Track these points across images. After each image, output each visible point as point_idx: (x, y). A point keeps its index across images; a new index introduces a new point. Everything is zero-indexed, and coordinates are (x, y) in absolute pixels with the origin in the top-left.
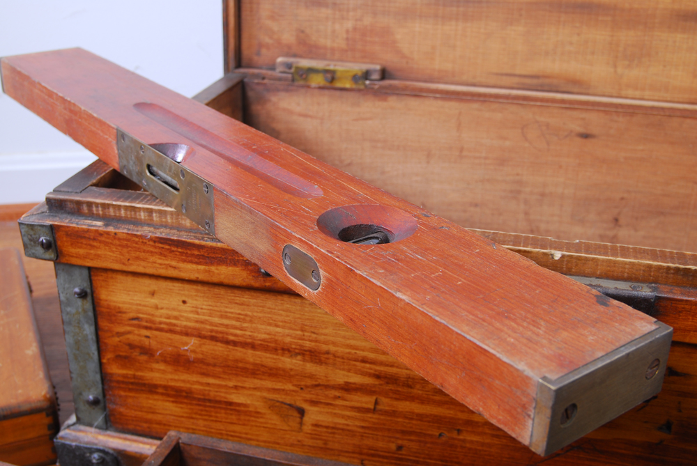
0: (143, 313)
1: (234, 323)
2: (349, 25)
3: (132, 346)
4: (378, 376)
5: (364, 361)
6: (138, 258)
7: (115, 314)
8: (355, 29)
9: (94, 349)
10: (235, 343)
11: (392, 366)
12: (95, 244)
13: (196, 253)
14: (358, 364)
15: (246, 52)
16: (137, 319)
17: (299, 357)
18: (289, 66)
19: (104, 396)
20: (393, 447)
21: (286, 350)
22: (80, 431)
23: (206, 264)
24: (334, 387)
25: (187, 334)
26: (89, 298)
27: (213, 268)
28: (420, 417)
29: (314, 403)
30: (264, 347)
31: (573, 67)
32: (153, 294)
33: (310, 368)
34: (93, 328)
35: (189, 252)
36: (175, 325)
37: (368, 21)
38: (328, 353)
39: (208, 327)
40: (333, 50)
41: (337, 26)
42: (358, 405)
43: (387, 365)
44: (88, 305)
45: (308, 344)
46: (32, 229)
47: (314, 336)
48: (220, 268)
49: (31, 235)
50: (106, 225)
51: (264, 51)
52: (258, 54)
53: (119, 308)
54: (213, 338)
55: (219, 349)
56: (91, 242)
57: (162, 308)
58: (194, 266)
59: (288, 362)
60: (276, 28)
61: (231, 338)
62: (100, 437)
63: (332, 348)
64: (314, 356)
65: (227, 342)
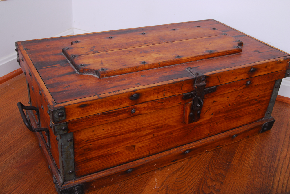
0: (90, 138)
1: (118, 130)
3: (85, 150)
4: (154, 128)
5: (151, 126)
6: (95, 122)
9: (72, 156)
10: (117, 135)
11: (158, 124)
12: (81, 123)
13: (114, 114)
14: (150, 127)
16: (88, 140)
17: (135, 132)
19: (75, 168)
20: (157, 145)
21: (132, 131)
23: (116, 116)
24: (143, 136)
25: (103, 139)
27: (118, 117)
28: (164, 134)
29: (138, 142)
30: (126, 133)
32: (93, 131)
33: (138, 133)
34: (73, 149)
35: (111, 114)
36: (100, 137)
38: (142, 127)
39: (110, 134)
42: (149, 138)
43: (157, 125)
44: (72, 143)
45: (138, 127)
46: (60, 126)
47: (139, 124)
48: (120, 116)
49: (59, 128)
53: (82, 139)
54: (111, 137)
55: (113, 139)
56: (80, 123)
57: (96, 134)
58: (113, 118)
59: (132, 134)
61: (116, 134)
62: (75, 182)
63: (144, 126)
64: (139, 130)
65: (115, 136)
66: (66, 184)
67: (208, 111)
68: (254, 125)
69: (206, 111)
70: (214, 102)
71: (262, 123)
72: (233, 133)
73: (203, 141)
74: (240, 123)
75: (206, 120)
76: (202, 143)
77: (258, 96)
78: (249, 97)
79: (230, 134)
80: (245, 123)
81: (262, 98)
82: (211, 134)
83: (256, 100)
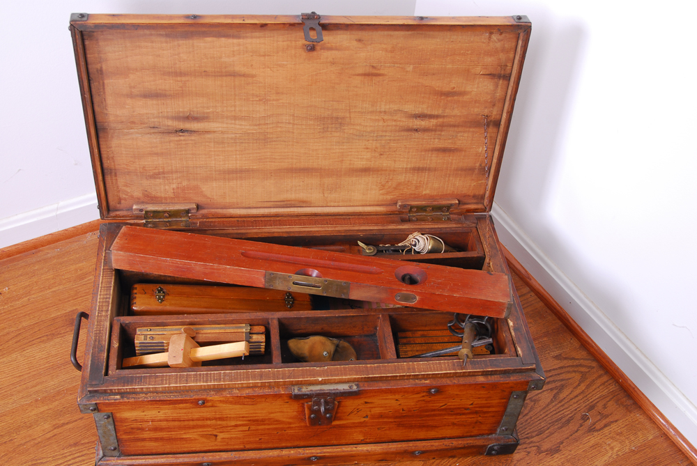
0: (138, 418)
2: (174, 186)
3: (132, 428)
4: (249, 421)
5: (243, 417)
7: (123, 420)
8: (178, 188)
9: (113, 432)
10: (184, 421)
12: (118, 406)
14: (240, 418)
15: (112, 203)
16: (136, 420)
17: (214, 420)
18: (141, 210)
19: (118, 446)
20: (258, 439)
21: (207, 419)
22: (108, 460)
24: (230, 426)
25: (161, 421)
26: (111, 418)
28: (268, 429)
29: (221, 432)
30: (198, 420)
31: (302, 196)
33: (219, 422)
34: (113, 426)
36: (155, 419)
37: (185, 183)
38: (227, 417)
39: (171, 418)
40: (166, 198)
41: (167, 187)
42: (242, 430)
43: (253, 417)
44: (111, 419)
45: (218, 416)
47: (221, 413)
49: (85, 407)
50: (122, 397)
51: (123, 202)
52: (120, 203)
53: (126, 418)
54: (173, 421)
55: (177, 423)
57: (148, 415)
59: (209, 422)
60: (129, 191)
61: (182, 419)
62: (119, 461)
63: (229, 416)
64: (221, 419)
65: (181, 421)
66: (104, 461)
67: (356, 412)
68: (465, 442)
69: (352, 412)
70: (366, 403)
71: (485, 443)
72: (413, 448)
73: (349, 449)
74: (432, 434)
75: (354, 423)
76: (345, 451)
77: (472, 404)
78: (449, 404)
79: (407, 448)
80: (448, 436)
81: (480, 407)
82: (368, 440)
83: (466, 409)
